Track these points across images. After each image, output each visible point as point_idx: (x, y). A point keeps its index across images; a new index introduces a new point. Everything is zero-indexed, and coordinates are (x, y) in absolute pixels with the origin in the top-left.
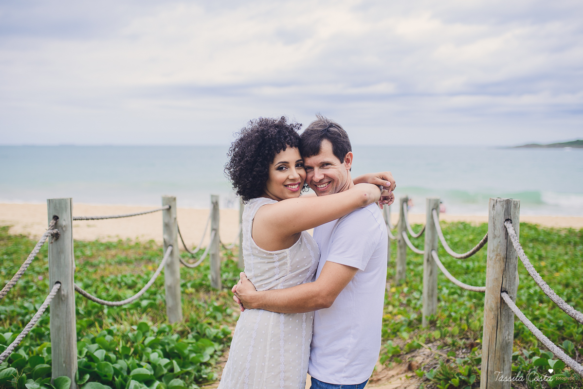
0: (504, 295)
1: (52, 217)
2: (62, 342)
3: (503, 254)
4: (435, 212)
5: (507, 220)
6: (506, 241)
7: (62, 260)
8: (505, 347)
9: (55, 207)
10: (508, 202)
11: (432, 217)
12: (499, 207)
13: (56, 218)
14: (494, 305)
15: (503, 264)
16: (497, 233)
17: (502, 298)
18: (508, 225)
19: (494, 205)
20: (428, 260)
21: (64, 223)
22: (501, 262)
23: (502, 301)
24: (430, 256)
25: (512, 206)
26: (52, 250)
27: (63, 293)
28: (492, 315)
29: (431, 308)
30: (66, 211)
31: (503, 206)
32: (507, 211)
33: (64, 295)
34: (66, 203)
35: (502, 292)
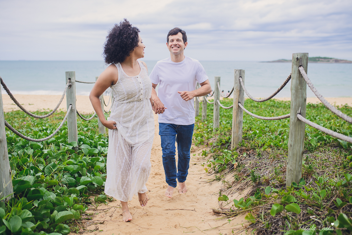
0: (239, 104)
1: (68, 79)
2: (73, 128)
3: (239, 89)
4: (218, 83)
5: (240, 77)
6: (240, 84)
7: (72, 96)
8: (240, 123)
9: (69, 75)
10: (240, 70)
11: (217, 85)
12: (237, 72)
13: (70, 79)
14: (236, 108)
15: (239, 93)
16: (237, 81)
17: (238, 105)
18: (240, 78)
20: (215, 104)
21: (73, 81)
22: (238, 92)
23: (239, 106)
24: (216, 102)
25: (242, 72)
26: (68, 91)
27: (73, 108)
28: (235, 111)
29: (217, 125)
30: (73, 76)
31: (239, 72)
32: (240, 74)
33: (73, 110)
34: (73, 73)
35: (238, 103)
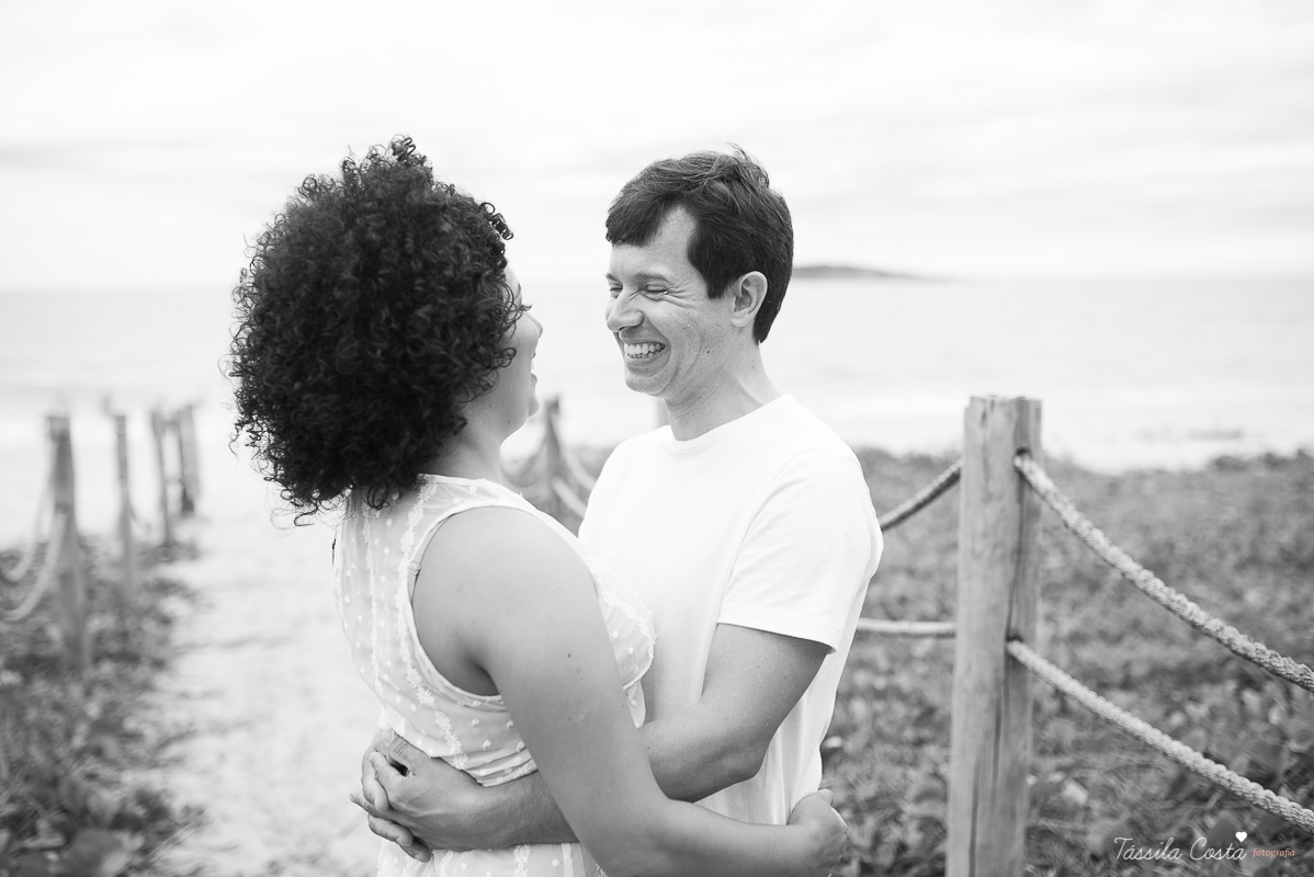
3: (1010, 542)
5: (1021, 452)
6: (1017, 507)
10: (1021, 404)
12: (999, 420)
14: (988, 677)
15: (1010, 568)
16: (994, 487)
17: (1009, 656)
18: (1023, 462)
19: (984, 416)
22: (1007, 562)
23: (1011, 661)
25: (1032, 413)
28: (982, 703)
31: (1009, 415)
32: (1020, 428)
35: (1009, 638)
